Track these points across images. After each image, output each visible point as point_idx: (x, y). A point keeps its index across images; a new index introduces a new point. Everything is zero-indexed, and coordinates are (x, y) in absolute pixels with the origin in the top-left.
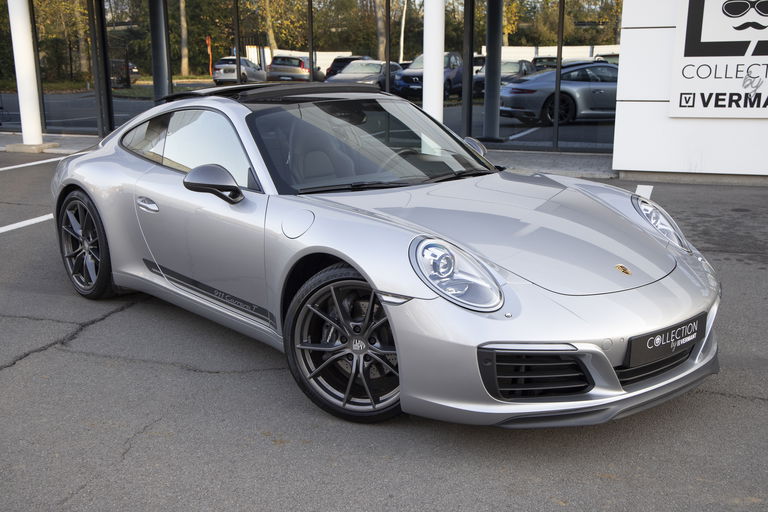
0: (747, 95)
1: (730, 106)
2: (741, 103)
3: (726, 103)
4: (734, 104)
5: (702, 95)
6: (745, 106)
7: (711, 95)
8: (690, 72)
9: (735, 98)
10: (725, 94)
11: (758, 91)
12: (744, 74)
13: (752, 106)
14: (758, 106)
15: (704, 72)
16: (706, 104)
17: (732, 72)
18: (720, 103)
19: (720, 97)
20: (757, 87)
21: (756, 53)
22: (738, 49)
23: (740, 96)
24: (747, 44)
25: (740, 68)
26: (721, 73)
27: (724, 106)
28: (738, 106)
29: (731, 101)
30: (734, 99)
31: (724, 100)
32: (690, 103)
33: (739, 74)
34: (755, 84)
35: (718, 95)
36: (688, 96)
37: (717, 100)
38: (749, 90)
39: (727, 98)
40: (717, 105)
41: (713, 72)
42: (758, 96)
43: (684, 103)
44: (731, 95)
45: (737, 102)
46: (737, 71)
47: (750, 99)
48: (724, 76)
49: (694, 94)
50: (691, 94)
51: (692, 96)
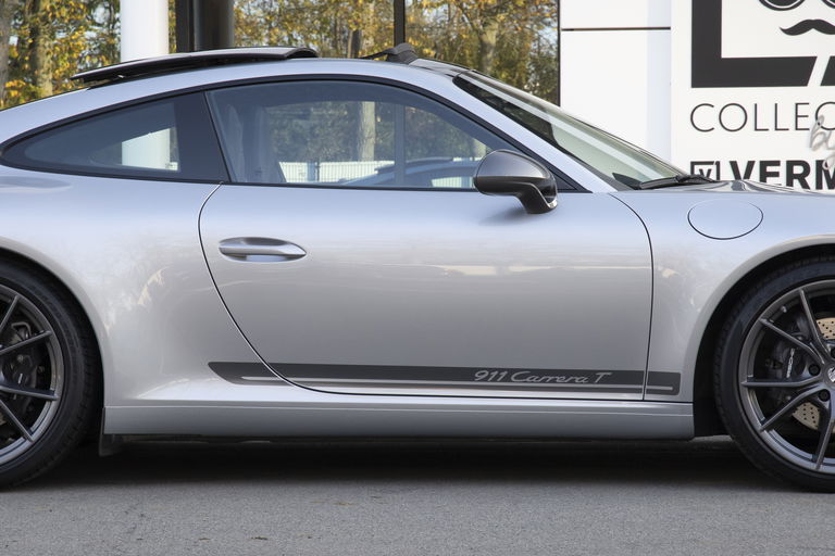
0: (819, 163)
2: (811, 179)
3: (782, 179)
4: (796, 182)
5: (734, 165)
6: (819, 186)
7: (750, 165)
8: (706, 118)
9: (798, 170)
10: (777, 163)
12: (809, 122)
13: (831, 186)
15: (733, 118)
17: (787, 119)
19: (770, 169)
21: (828, 80)
22: (792, 72)
23: (805, 165)
25: (802, 110)
26: (766, 120)
28: (805, 185)
29: (791, 177)
30: (796, 172)
31: (776, 174)
33: (802, 123)
35: (764, 164)
36: (705, 168)
37: (764, 176)
38: (822, 154)
39: (782, 170)
41: (750, 118)
44: (790, 164)
45: (802, 178)
46: (797, 116)
47: (827, 173)
48: (772, 127)
49: (718, 164)
50: (711, 163)
51: (713, 168)
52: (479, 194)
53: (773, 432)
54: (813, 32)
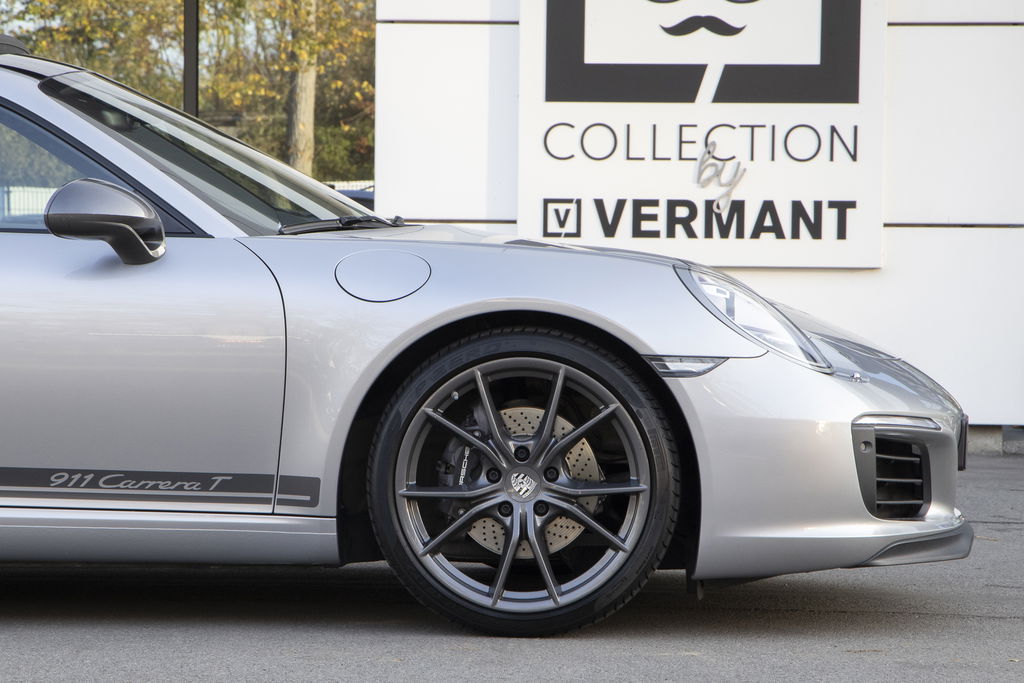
0: (709, 204)
1: (671, 233)
2: (698, 225)
3: (661, 225)
4: (679, 228)
5: (599, 204)
6: (709, 234)
7: (621, 204)
8: (564, 142)
9: (682, 212)
10: (655, 203)
11: (736, 196)
12: (695, 150)
13: (724, 233)
14: (740, 234)
15: (599, 142)
16: (610, 230)
17: (668, 145)
18: (646, 226)
19: (645, 210)
20: (732, 184)
21: (722, 96)
22: (676, 83)
23: (692, 207)
24: (698, 71)
25: (688, 134)
26: (641, 145)
27: (655, 234)
28: (691, 234)
29: (672, 221)
30: (680, 217)
31: (654, 218)
32: (571, 227)
33: (688, 151)
34: (726, 176)
35: (638, 204)
36: (562, 208)
37: (638, 218)
38: (713, 192)
39: (661, 211)
40: (637, 232)
41: (621, 143)
42: (738, 207)
43: (553, 227)
44: (672, 205)
45: (686, 223)
46: (681, 142)
47: (719, 217)
48: (648, 155)
49: (579, 202)
50: (570, 201)
51: (573, 207)
52: (51, 237)
53: (440, 557)
54: (703, 32)
